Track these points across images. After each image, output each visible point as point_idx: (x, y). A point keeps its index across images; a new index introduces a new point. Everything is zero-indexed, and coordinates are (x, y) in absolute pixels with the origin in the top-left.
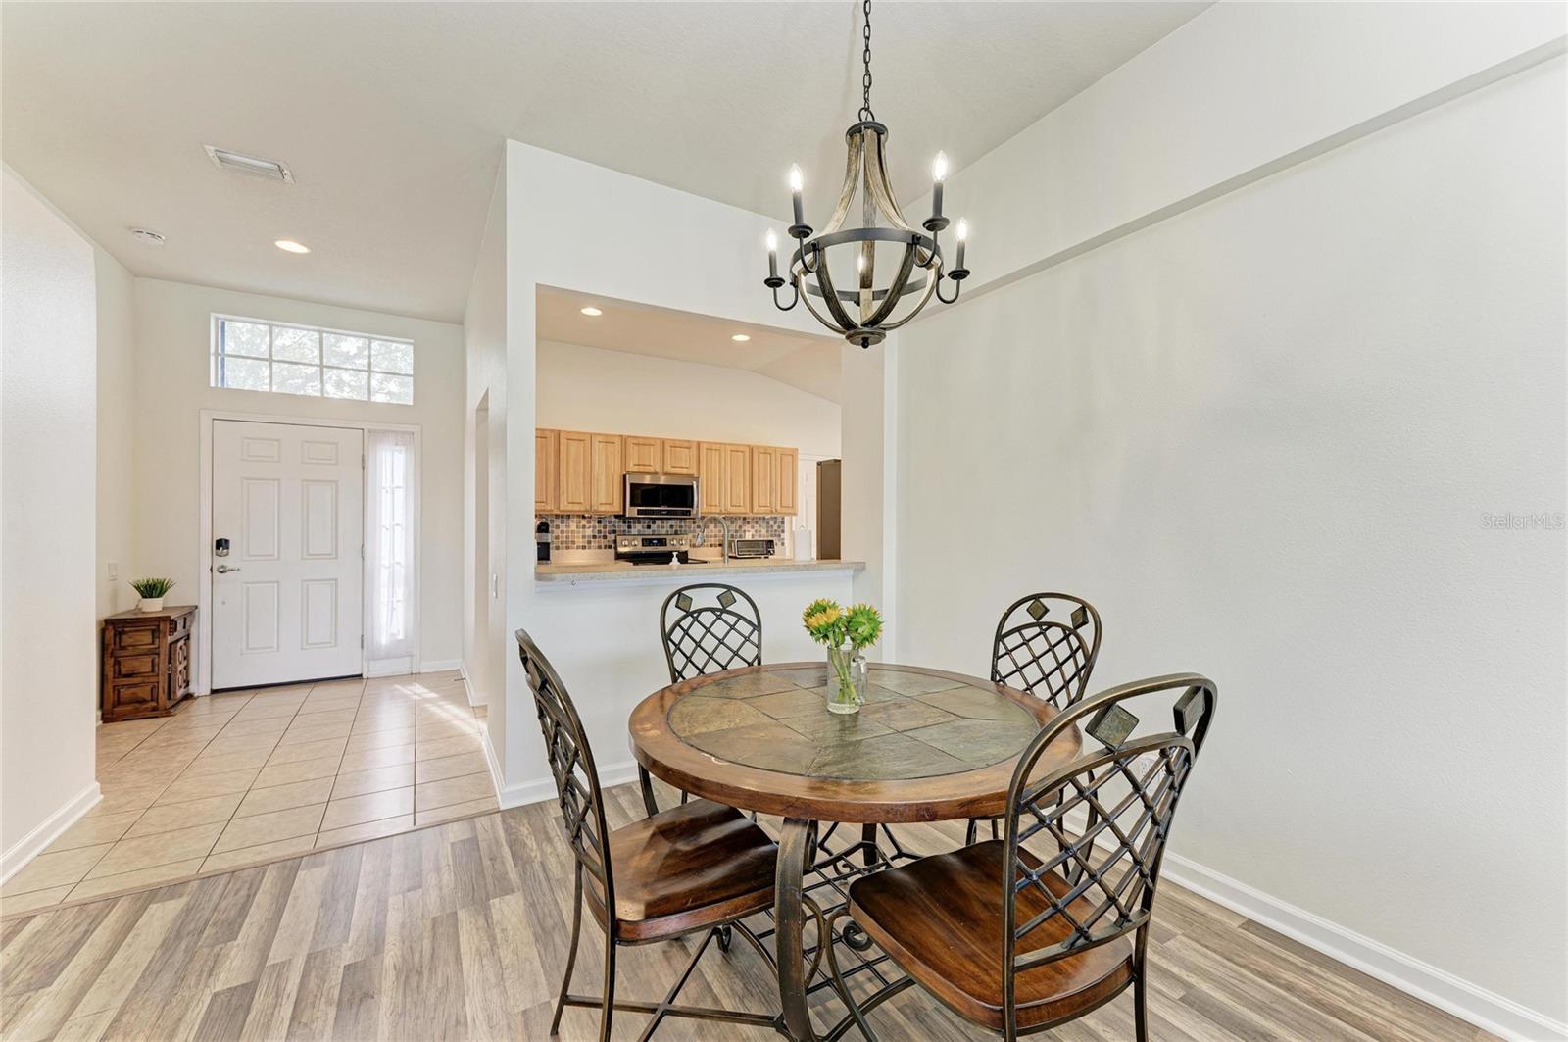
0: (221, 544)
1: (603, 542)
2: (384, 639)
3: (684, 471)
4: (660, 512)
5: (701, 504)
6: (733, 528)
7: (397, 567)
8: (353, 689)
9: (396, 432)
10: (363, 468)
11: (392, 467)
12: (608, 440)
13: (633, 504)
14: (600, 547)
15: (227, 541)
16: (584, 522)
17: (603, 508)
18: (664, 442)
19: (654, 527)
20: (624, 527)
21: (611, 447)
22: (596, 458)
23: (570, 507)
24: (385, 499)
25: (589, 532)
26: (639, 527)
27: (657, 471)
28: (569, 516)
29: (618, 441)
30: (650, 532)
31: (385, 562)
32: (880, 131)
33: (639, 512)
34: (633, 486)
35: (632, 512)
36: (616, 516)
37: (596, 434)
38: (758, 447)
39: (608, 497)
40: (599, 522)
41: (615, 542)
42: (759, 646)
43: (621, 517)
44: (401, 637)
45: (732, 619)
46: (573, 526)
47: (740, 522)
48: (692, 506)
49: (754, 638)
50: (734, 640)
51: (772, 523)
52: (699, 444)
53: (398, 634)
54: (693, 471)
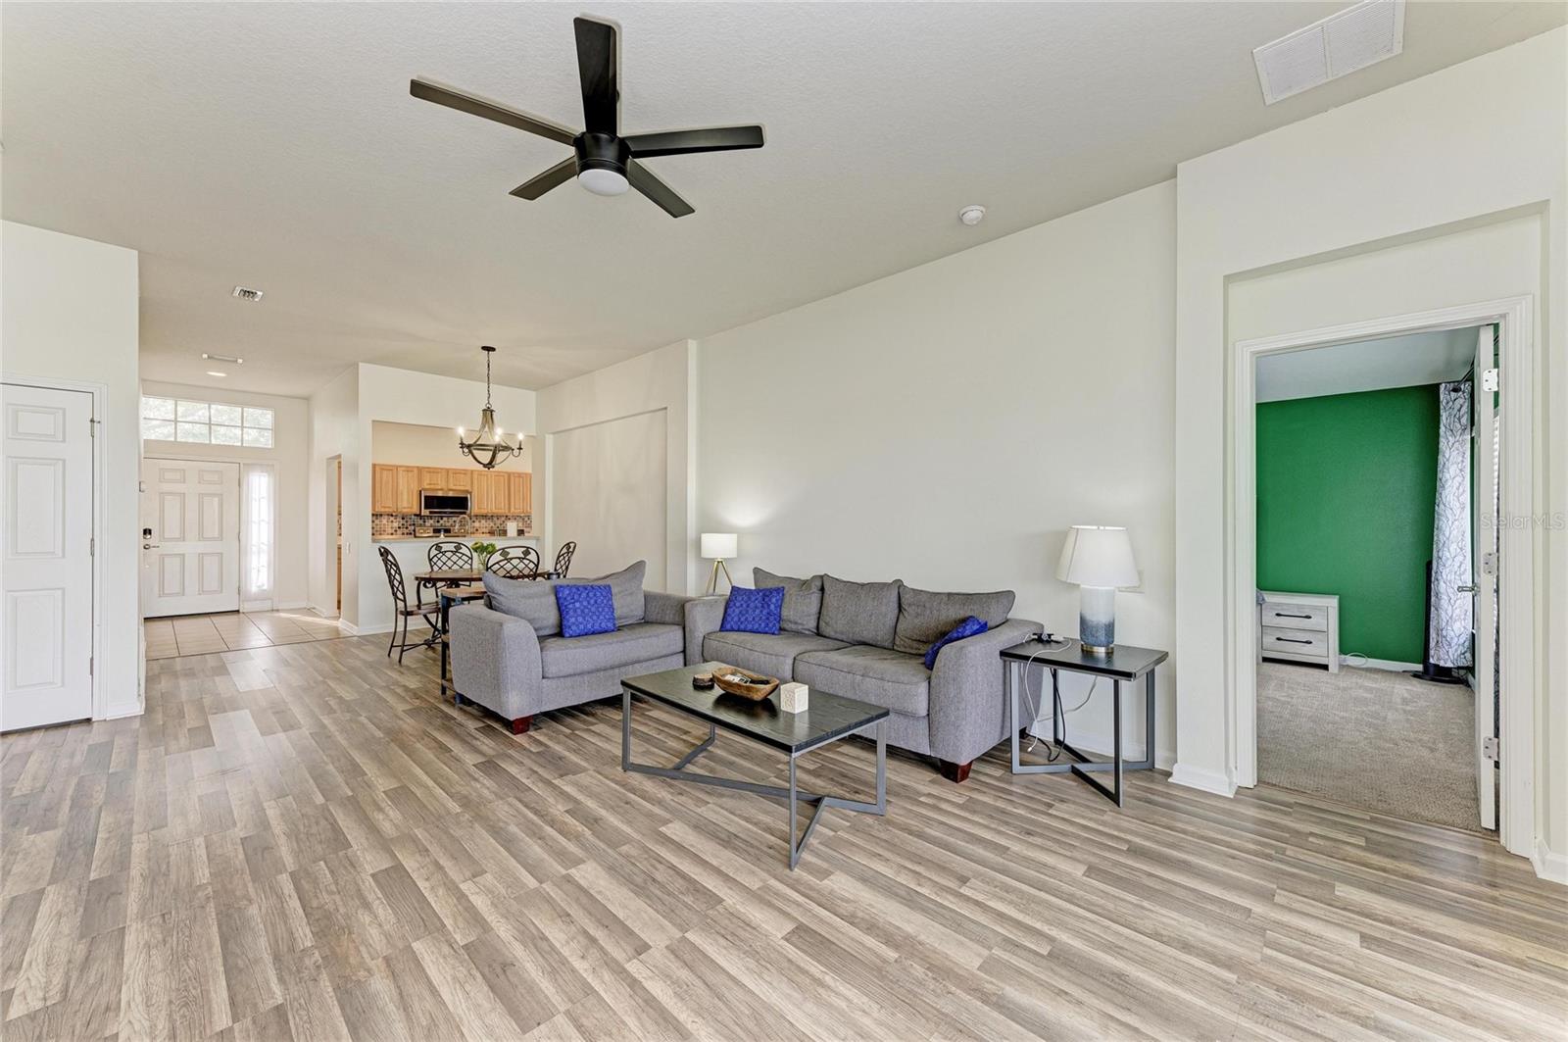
0: (147, 532)
1: (405, 531)
2: (254, 589)
3: (462, 488)
4: (445, 513)
5: (474, 507)
6: (498, 522)
7: (262, 546)
8: (233, 618)
9: (261, 465)
10: (239, 485)
11: (260, 487)
12: (409, 469)
13: (426, 508)
14: (403, 534)
15: (150, 530)
16: (392, 519)
17: (405, 510)
18: (448, 470)
19: (441, 522)
20: (421, 522)
21: (410, 474)
22: (400, 481)
23: (383, 510)
24: (255, 505)
25: (396, 525)
26: (431, 521)
27: (444, 488)
28: (381, 515)
29: (415, 470)
30: (439, 524)
31: (254, 542)
32: (492, 411)
33: (431, 512)
34: (426, 497)
35: (425, 512)
36: (415, 515)
37: (400, 466)
38: (514, 473)
39: (409, 503)
40: (403, 519)
41: (414, 531)
42: (471, 565)
43: (419, 515)
44: (265, 587)
45: (460, 555)
46: (384, 521)
47: (503, 519)
48: (467, 509)
49: (469, 562)
50: (461, 563)
51: (526, 519)
52: (472, 471)
53: (263, 585)
54: (468, 488)
